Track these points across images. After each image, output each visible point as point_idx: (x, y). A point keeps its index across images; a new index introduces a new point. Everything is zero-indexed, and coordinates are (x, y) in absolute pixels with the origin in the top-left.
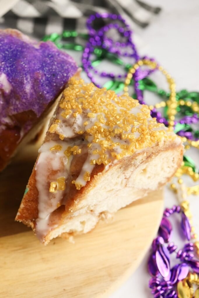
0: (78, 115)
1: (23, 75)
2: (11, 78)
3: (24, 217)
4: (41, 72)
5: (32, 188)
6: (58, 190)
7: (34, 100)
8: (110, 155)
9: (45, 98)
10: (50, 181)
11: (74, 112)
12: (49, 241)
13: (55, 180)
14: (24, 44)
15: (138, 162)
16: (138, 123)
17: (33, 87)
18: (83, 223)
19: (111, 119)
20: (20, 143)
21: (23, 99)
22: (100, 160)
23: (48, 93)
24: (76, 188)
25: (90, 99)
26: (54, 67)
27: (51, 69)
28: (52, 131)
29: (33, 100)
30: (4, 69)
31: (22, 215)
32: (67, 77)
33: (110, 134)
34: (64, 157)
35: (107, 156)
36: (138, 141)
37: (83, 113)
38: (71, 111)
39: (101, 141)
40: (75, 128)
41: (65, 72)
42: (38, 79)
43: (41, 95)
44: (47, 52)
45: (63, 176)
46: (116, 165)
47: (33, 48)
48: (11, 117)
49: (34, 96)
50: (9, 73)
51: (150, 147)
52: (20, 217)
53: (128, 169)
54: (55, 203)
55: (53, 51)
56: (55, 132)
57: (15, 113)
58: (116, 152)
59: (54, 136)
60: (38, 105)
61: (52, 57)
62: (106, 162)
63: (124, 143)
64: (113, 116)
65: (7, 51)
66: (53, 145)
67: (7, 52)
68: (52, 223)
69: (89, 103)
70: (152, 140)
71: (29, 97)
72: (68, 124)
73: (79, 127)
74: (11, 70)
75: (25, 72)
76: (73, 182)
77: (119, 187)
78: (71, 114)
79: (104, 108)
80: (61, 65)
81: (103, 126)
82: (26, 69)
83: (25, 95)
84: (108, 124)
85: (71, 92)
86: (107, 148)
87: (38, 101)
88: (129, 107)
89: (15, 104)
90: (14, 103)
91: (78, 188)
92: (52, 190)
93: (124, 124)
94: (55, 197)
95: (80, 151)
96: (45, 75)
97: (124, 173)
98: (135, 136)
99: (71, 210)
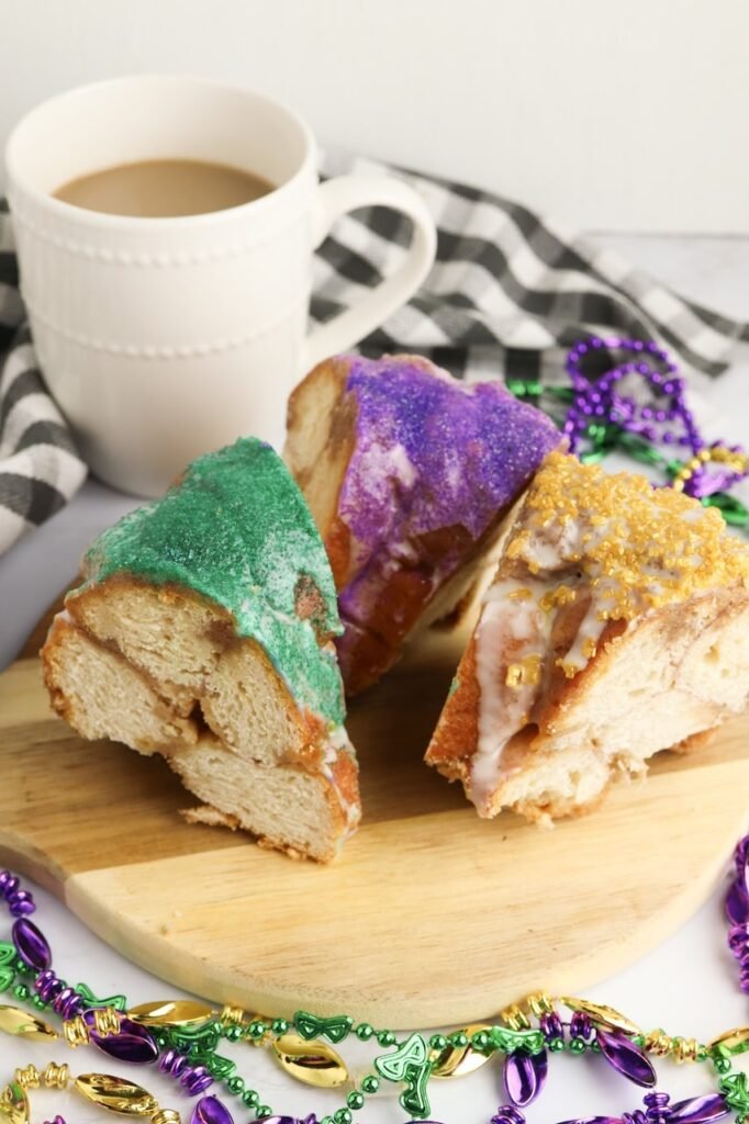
0: (568, 521)
1: (443, 446)
2: (416, 454)
3: (445, 749)
4: (481, 442)
5: (467, 681)
6: (524, 684)
7: (467, 501)
8: (639, 600)
9: (491, 499)
10: (507, 663)
11: (562, 515)
12: (499, 810)
13: (518, 661)
14: (441, 385)
15: (699, 624)
16: (699, 537)
17: (464, 474)
18: (574, 777)
19: (641, 528)
20: (431, 601)
21: (441, 498)
22: (617, 611)
23: (497, 486)
24: (564, 674)
25: (595, 490)
26: (510, 433)
27: (504, 437)
28: (513, 554)
29: (464, 501)
30: (401, 434)
31: (440, 745)
32: (540, 455)
33: (638, 559)
34: (538, 611)
35: (633, 601)
36: (698, 571)
37: (580, 515)
38: (554, 513)
39: (621, 572)
40: (562, 548)
41: (534, 442)
42: (475, 456)
43: (483, 492)
44: (492, 402)
45: (535, 653)
46: (651, 620)
47: (461, 393)
48: (412, 542)
49: (467, 494)
50: (411, 445)
51: (723, 585)
52: (436, 752)
53: (677, 639)
54: (518, 715)
55: (505, 402)
56: (520, 556)
57: (422, 531)
58: (650, 592)
59: (516, 567)
60: (475, 513)
61: (504, 412)
62: (631, 613)
63: (670, 577)
64: (643, 524)
65: (405, 397)
66: (513, 587)
67: (405, 401)
68: (506, 764)
69: (592, 496)
70: (729, 573)
71: (454, 495)
72: (548, 539)
73: (571, 545)
74: (415, 438)
75: (445, 443)
76: (557, 663)
77: (656, 685)
78: (553, 518)
79: (625, 508)
80: (525, 430)
81: (622, 544)
82: (448, 435)
83: (447, 491)
84: (632, 539)
85: (553, 476)
86: (633, 586)
87: (475, 503)
88: (677, 507)
89: (424, 511)
90: (421, 508)
91: (570, 675)
92: (511, 681)
93: (668, 538)
94: (516, 701)
95: (573, 595)
96: (491, 448)
97: (669, 649)
98: (691, 562)
99: (553, 727)
